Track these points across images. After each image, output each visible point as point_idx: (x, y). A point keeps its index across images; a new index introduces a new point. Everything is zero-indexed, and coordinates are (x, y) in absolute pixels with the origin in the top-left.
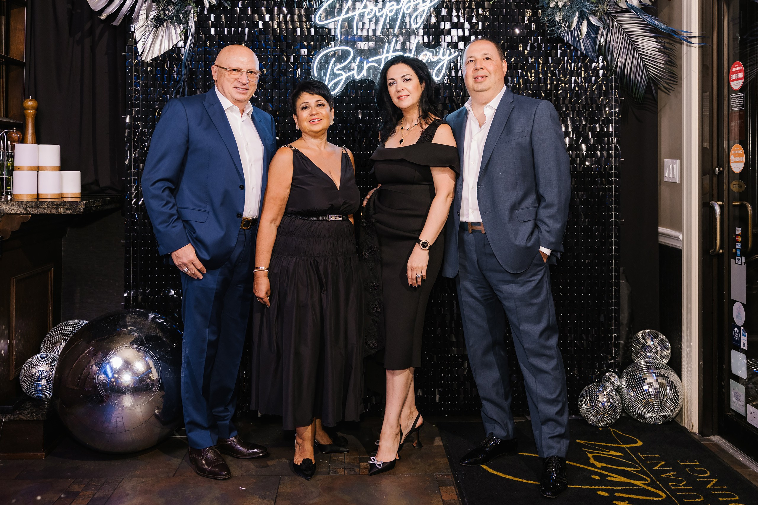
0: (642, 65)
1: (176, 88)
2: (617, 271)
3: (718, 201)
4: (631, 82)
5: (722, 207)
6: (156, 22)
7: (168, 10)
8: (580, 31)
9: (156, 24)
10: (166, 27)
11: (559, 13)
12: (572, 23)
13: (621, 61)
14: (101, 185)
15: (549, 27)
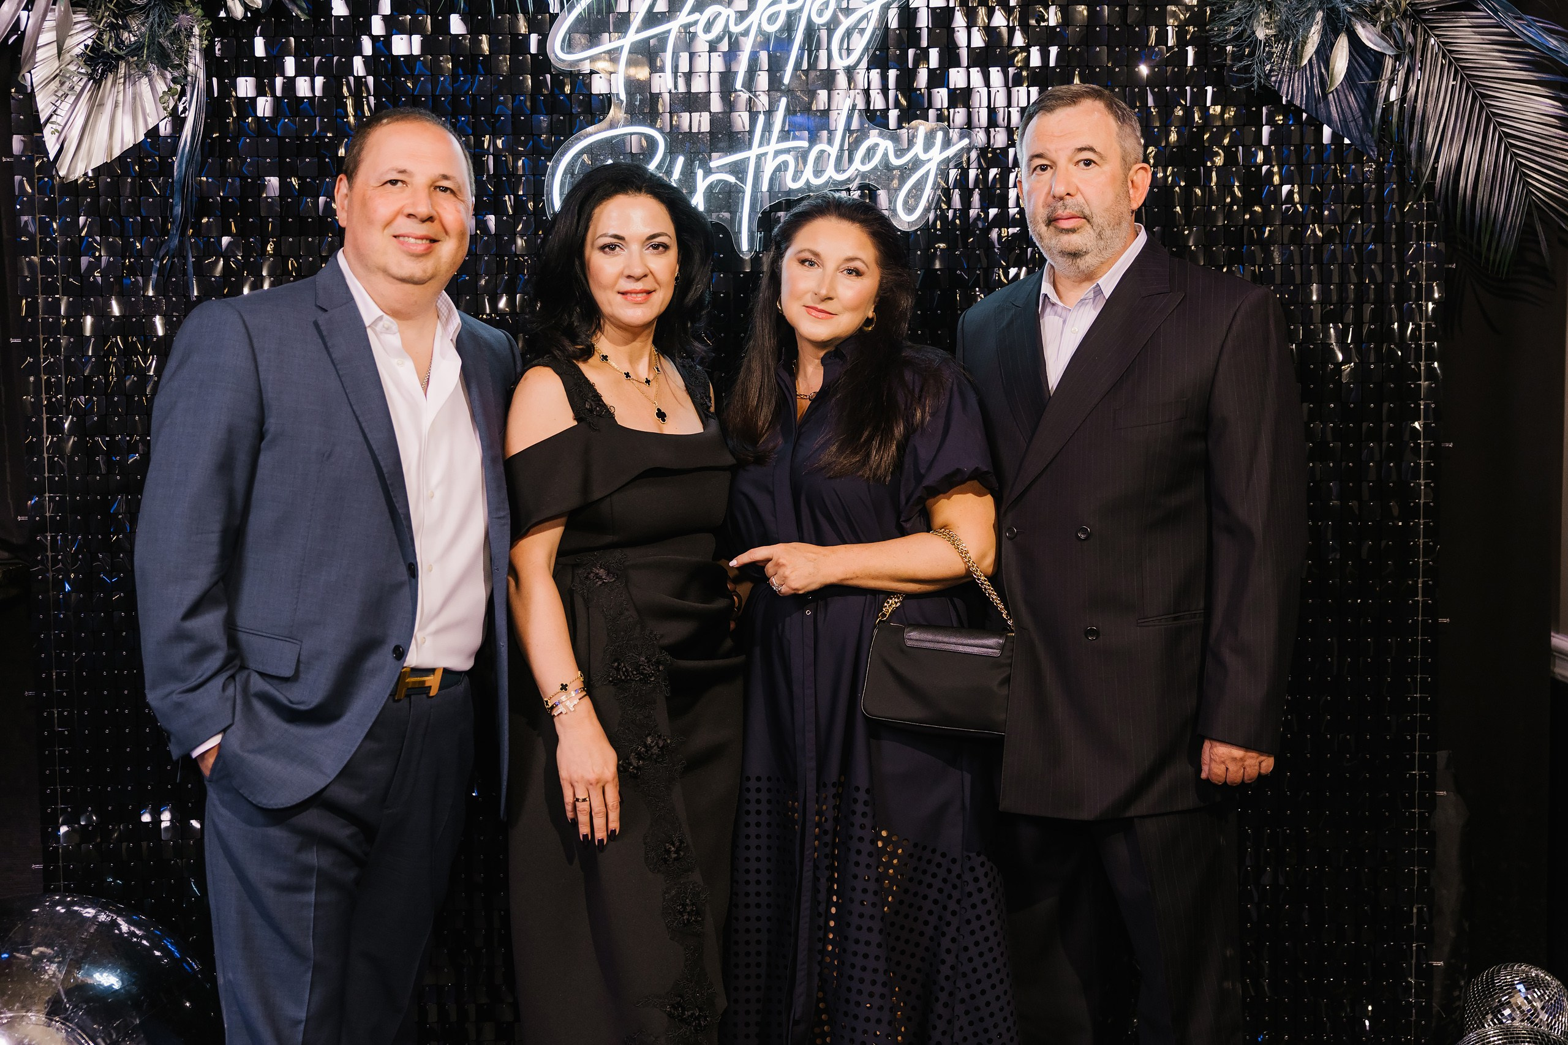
0: (1510, 168)
2: (1429, 765)
4: (1477, 219)
6: (90, 66)
7: (126, 27)
8: (1327, 69)
9: (90, 71)
10: (125, 76)
11: (1263, 16)
12: (1305, 43)
13: (1448, 157)
15: (1237, 57)
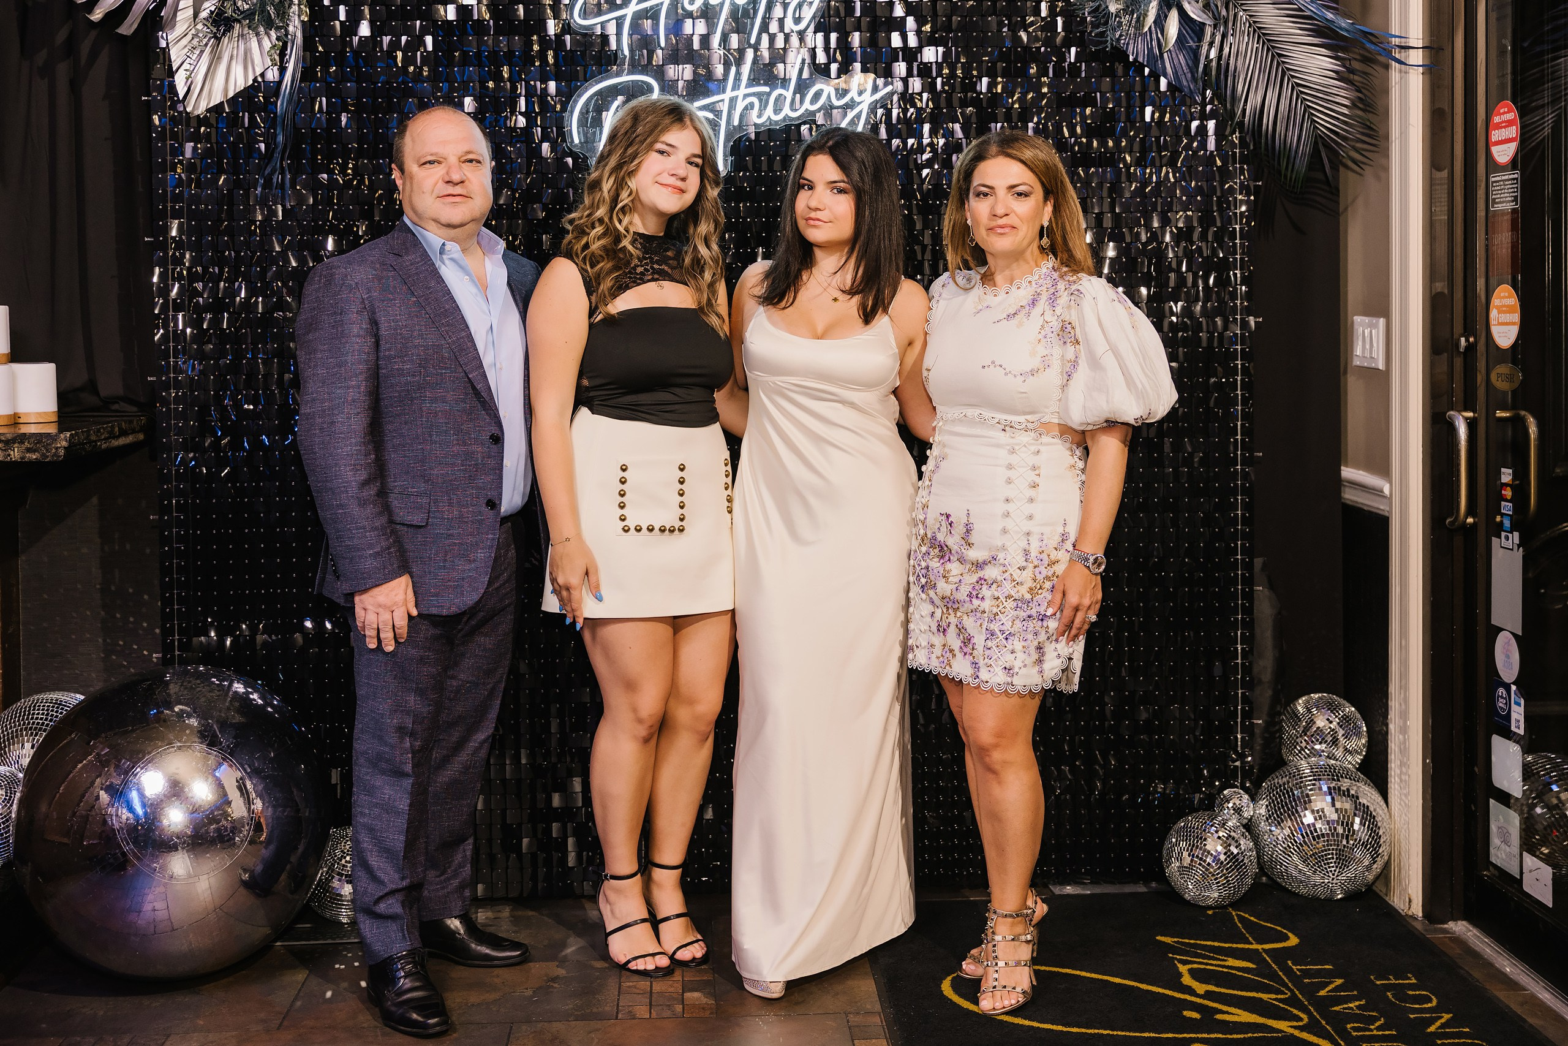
0: (1300, 109)
1: (264, 173)
2: (1248, 566)
3: (1466, 410)
5: (1471, 424)
6: (214, 26)
8: (1162, 34)
9: (215, 30)
10: (238, 37)
12: (1146, 15)
13: (1255, 100)
14: (103, 393)
15: (1095, 26)
